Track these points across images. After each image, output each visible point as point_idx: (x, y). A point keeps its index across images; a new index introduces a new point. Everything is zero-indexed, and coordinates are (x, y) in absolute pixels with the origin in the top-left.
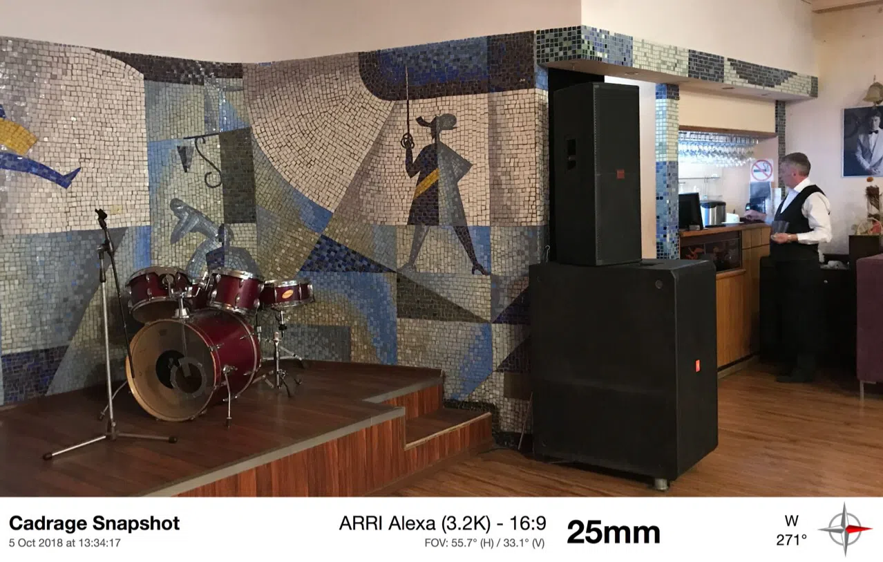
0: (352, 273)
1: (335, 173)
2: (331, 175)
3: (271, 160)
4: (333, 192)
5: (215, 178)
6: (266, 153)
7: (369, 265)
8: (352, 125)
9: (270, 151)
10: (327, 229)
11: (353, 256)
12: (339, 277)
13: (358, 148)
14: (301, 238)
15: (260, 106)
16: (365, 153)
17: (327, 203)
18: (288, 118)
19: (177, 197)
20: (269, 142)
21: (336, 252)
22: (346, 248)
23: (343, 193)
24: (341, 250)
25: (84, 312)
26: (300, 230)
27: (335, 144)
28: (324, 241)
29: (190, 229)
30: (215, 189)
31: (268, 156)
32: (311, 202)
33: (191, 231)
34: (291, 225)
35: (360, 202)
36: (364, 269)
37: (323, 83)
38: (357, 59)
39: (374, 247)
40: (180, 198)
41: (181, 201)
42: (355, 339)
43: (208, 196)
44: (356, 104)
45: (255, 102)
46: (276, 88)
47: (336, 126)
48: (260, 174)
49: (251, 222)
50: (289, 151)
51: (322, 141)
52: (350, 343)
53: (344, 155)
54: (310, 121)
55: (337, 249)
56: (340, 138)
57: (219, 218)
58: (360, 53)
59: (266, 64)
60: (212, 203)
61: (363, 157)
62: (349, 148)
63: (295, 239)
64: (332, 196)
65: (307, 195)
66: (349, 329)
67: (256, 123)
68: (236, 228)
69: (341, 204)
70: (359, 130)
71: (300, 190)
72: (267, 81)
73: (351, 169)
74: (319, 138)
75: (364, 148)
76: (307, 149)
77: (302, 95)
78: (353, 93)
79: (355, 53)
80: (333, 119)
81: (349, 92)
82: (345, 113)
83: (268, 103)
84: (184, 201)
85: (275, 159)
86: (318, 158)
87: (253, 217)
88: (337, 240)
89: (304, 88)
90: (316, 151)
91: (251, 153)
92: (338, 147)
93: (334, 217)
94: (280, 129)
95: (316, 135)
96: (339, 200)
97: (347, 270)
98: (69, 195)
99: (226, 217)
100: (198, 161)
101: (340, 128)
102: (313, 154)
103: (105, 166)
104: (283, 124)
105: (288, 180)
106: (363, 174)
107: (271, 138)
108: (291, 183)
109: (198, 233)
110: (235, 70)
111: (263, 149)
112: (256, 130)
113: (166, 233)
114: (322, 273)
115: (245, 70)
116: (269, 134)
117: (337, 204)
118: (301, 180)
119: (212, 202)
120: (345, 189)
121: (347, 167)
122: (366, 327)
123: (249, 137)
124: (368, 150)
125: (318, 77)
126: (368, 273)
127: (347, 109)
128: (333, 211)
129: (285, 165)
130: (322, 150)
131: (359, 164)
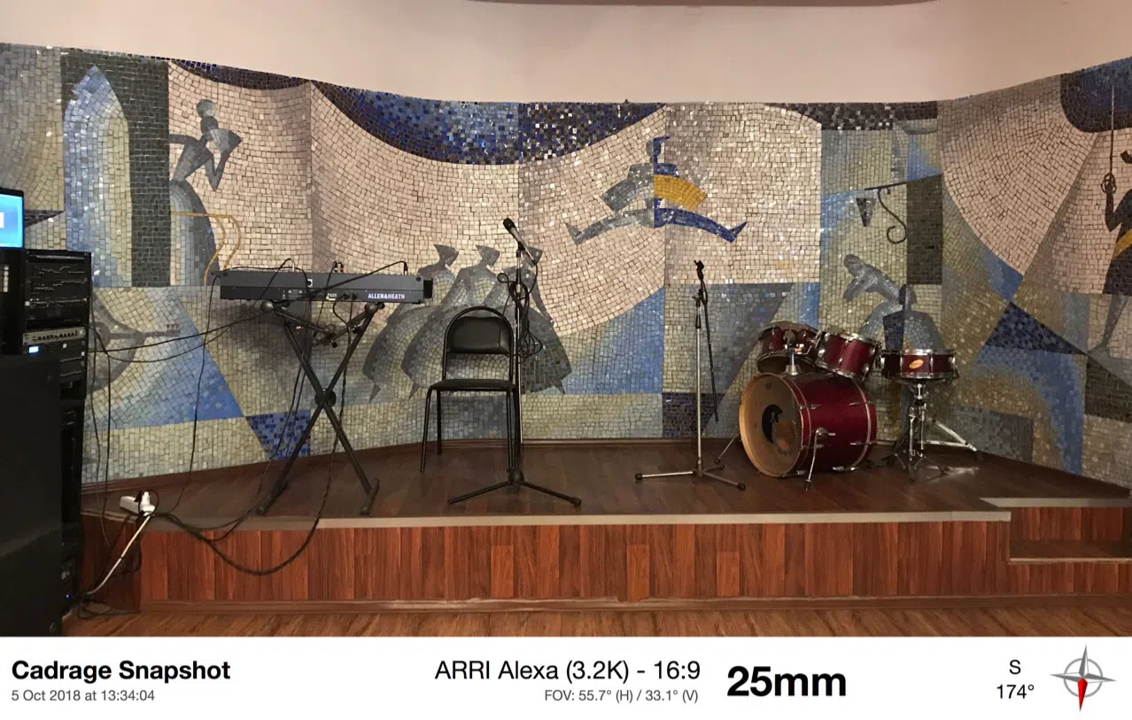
0: (1039, 352)
1: (1028, 226)
2: (1023, 229)
3: (962, 211)
4: (1025, 250)
5: (899, 233)
6: (957, 203)
7: (1057, 343)
8: (1048, 166)
9: (962, 201)
10: (1015, 296)
11: (1041, 330)
12: (1025, 355)
13: (1053, 195)
14: (989, 306)
15: (954, 148)
16: (1061, 201)
17: (1018, 264)
18: (983, 161)
19: (852, 253)
20: (961, 191)
21: (1023, 324)
22: (1035, 321)
23: (1035, 251)
24: (1029, 322)
25: (742, 364)
26: (988, 295)
27: (1029, 191)
28: (1012, 311)
29: (866, 288)
30: (898, 245)
31: (959, 207)
32: (1000, 262)
33: (867, 291)
34: (979, 289)
35: (1052, 263)
36: (1052, 348)
37: (1021, 117)
38: (1059, 83)
39: (1065, 319)
40: (856, 255)
41: (858, 258)
42: (1037, 435)
43: (890, 252)
44: (1055, 139)
45: (948, 144)
46: (971, 126)
47: (1032, 168)
48: (950, 228)
49: (937, 283)
50: (982, 200)
51: (1017, 187)
52: (1032, 439)
53: (1039, 204)
54: (1005, 162)
55: (1025, 320)
56: (1035, 182)
57: (901, 277)
58: (1062, 76)
59: (963, 99)
60: (893, 261)
61: (1058, 206)
62: (1043, 195)
63: (982, 306)
64: (1023, 255)
65: (997, 253)
66: (1032, 422)
67: (949, 169)
68: (920, 290)
69: (1032, 264)
70: (1056, 172)
71: (990, 248)
72: (963, 120)
73: (1045, 221)
74: (1013, 184)
75: (1060, 194)
76: (1000, 197)
77: (998, 133)
78: (1053, 125)
79: (1057, 76)
80: (1028, 159)
81: (1047, 125)
82: (1043, 152)
83: (962, 145)
84: (861, 257)
85: (966, 210)
86: (1011, 208)
87: (940, 278)
88: (1025, 310)
89: (1001, 124)
90: (1010, 200)
91: (941, 203)
92: (1033, 194)
93: (1024, 280)
94: (974, 175)
95: (1010, 181)
96: (1030, 260)
97: (1035, 348)
98: (734, 249)
99: (908, 278)
100: (880, 214)
101: (1036, 171)
102: (1007, 204)
103: (773, 220)
104: (977, 168)
105: (978, 235)
106: (1057, 227)
107: (963, 185)
108: (982, 239)
109: (876, 293)
110: (928, 110)
111: (954, 198)
112: (948, 177)
113: (838, 291)
114: (1008, 350)
115: (939, 108)
116: (962, 181)
117: (1028, 265)
118: (991, 235)
119: (894, 259)
120: (1037, 246)
121: (1040, 218)
122: (1049, 420)
123: (940, 185)
124: (1064, 197)
125: (1016, 110)
126: (1056, 354)
127: (1044, 147)
128: (1023, 273)
129: (976, 217)
130: (1015, 199)
131: (1053, 215)
